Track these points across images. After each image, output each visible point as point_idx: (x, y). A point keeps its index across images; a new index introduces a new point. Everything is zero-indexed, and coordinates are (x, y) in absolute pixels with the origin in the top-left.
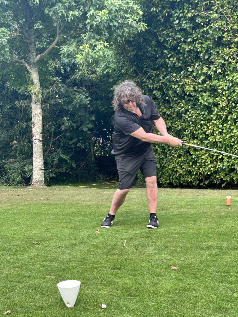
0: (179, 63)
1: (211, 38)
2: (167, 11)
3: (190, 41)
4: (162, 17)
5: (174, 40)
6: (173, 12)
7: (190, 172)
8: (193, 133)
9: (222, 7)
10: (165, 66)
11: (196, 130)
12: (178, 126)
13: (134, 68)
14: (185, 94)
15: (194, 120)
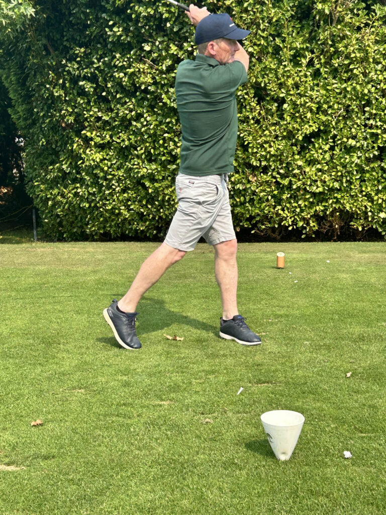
0: (127, 36)
7: (142, 216)
8: (149, 152)
11: (154, 148)
12: (123, 141)
13: (44, 41)
14: (137, 89)
15: (152, 132)
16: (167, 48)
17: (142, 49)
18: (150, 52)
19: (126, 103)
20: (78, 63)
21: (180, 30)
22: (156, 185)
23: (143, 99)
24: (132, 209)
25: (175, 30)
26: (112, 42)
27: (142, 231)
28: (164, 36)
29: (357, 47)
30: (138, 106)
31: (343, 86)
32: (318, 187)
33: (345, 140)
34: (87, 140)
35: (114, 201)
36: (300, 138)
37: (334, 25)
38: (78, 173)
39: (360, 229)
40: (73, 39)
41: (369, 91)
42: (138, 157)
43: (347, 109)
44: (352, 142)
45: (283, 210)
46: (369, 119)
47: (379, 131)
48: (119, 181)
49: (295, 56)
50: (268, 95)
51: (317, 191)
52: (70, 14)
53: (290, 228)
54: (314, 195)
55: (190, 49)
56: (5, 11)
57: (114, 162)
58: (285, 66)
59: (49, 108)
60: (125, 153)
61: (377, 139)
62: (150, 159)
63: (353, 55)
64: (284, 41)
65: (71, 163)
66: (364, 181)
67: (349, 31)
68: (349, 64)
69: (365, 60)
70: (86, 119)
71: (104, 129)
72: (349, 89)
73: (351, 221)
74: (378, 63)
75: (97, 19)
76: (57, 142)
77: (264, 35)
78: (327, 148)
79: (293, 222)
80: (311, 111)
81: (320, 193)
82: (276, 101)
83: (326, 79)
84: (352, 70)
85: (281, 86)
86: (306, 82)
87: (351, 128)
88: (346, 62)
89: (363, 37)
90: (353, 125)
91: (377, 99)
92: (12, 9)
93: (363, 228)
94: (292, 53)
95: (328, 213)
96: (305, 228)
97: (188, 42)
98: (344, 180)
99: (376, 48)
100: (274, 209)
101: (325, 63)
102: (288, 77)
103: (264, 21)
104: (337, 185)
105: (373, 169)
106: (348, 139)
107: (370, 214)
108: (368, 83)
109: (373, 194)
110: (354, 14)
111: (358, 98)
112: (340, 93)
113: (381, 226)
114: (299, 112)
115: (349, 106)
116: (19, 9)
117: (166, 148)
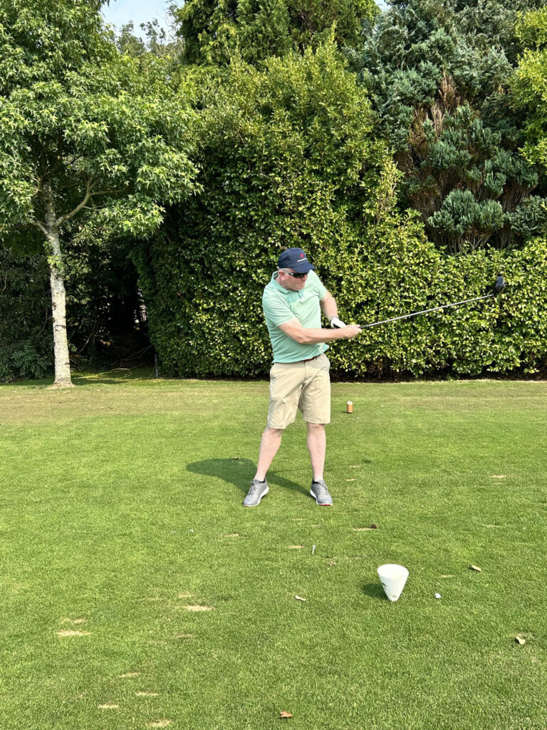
0: (226, 231)
1: (270, 205)
2: (214, 169)
3: (243, 207)
4: (207, 175)
5: (221, 203)
6: (222, 170)
7: (237, 360)
8: (243, 315)
9: (286, 169)
10: (207, 234)
11: (247, 312)
12: (224, 306)
13: (165, 234)
14: (233, 269)
15: (245, 301)
16: (256, 241)
17: (237, 241)
18: (244, 243)
19: (225, 279)
20: (191, 250)
21: (266, 228)
22: (248, 339)
23: (238, 277)
24: (230, 356)
25: (262, 227)
26: (216, 236)
27: (237, 372)
28: (253, 232)
29: (394, 240)
30: (234, 281)
31: (385, 268)
32: (367, 341)
33: (386, 307)
34: (196, 306)
35: (216, 350)
36: (354, 306)
37: (378, 224)
38: (189, 329)
39: (398, 371)
40: (185, 233)
41: (404, 272)
42: (234, 318)
43: (388, 284)
44: (391, 308)
45: (341, 357)
46: (403, 292)
47: (411, 301)
48: (220, 335)
49: (349, 247)
50: (330, 275)
51: (367, 344)
52: (184, 215)
53: (347, 370)
54: (364, 346)
55: (273, 242)
56: (143, 221)
57: (217, 321)
58: (342, 254)
59: (168, 282)
60: (224, 316)
61: (410, 306)
62: (243, 320)
63: (392, 246)
64: (341, 235)
65: (184, 322)
66: (401, 336)
67: (389, 228)
68: (389, 252)
69: (400, 249)
70: (196, 290)
71: (209, 298)
72: (389, 270)
73: (391, 365)
74: (410, 252)
75: (204, 219)
76: (174, 306)
77: (327, 231)
78: (373, 312)
79: (348, 366)
80: (361, 285)
81: (369, 345)
82: (335, 279)
83: (371, 262)
84: (391, 257)
85: (339, 268)
86: (358, 265)
87: (390, 298)
88: (387, 251)
89: (399, 233)
90: (392, 296)
91: (409, 277)
92: (148, 219)
93: (400, 370)
94: (347, 244)
95: (374, 359)
96: (358, 370)
97: (272, 237)
98: (386, 335)
99: (409, 240)
100: (335, 356)
101: (372, 251)
102: (345, 262)
103: (326, 222)
104: (380, 339)
105: (407, 328)
106: (389, 306)
107: (405, 360)
108: (403, 266)
109: (407, 346)
110: (392, 216)
111: (395, 276)
112: (383, 273)
113: (412, 368)
114: (352, 287)
115: (389, 282)
116: (154, 219)
117: (255, 312)
